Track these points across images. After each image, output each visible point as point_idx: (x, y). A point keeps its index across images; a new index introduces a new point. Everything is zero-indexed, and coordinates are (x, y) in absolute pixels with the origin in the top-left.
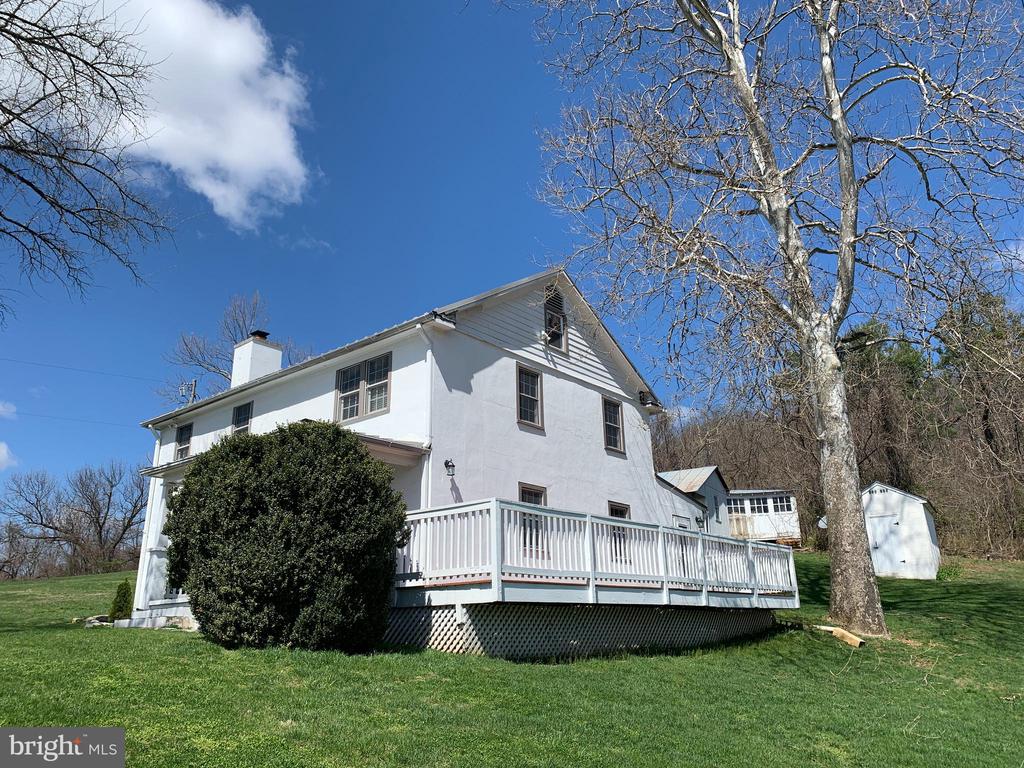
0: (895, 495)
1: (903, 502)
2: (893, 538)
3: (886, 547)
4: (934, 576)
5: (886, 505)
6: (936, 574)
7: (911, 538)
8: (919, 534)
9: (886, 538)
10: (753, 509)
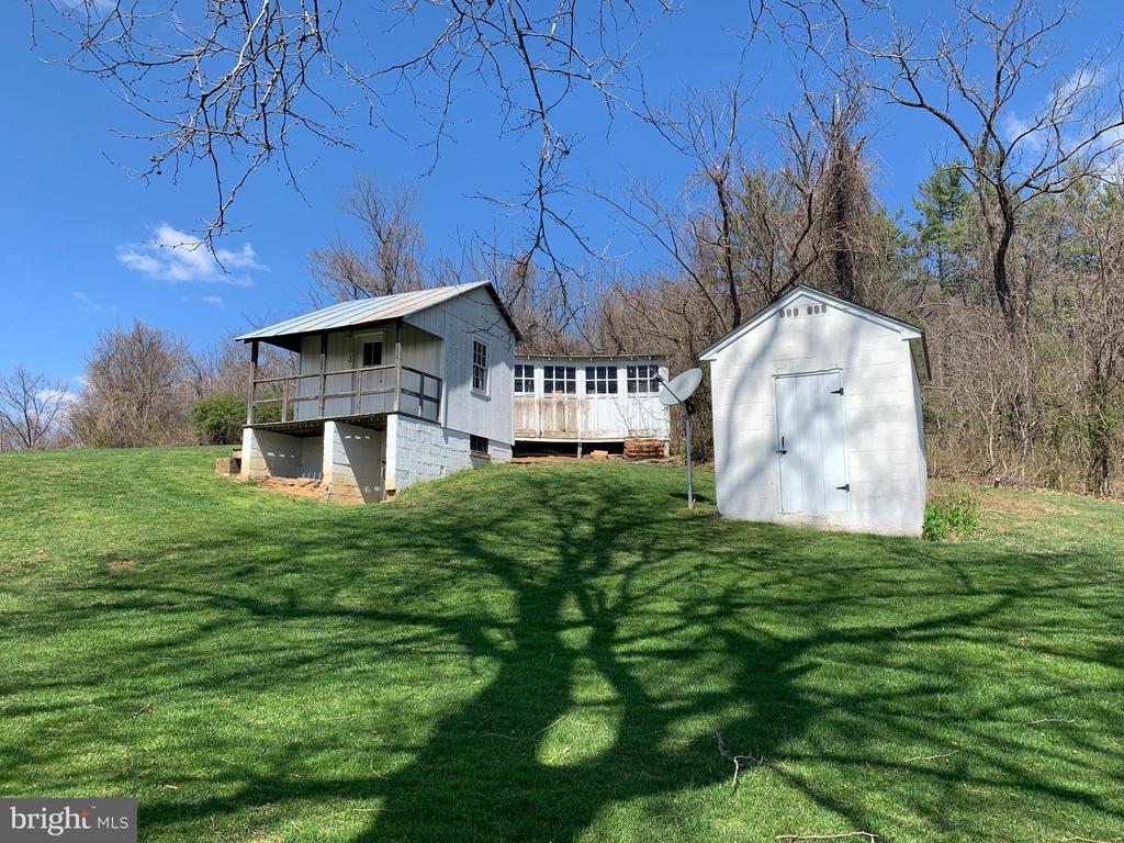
0: (836, 317)
1: (854, 331)
2: (821, 424)
3: (801, 448)
4: (916, 528)
5: (812, 341)
6: (921, 522)
7: (865, 422)
8: (887, 412)
9: (805, 427)
10: (590, 387)
